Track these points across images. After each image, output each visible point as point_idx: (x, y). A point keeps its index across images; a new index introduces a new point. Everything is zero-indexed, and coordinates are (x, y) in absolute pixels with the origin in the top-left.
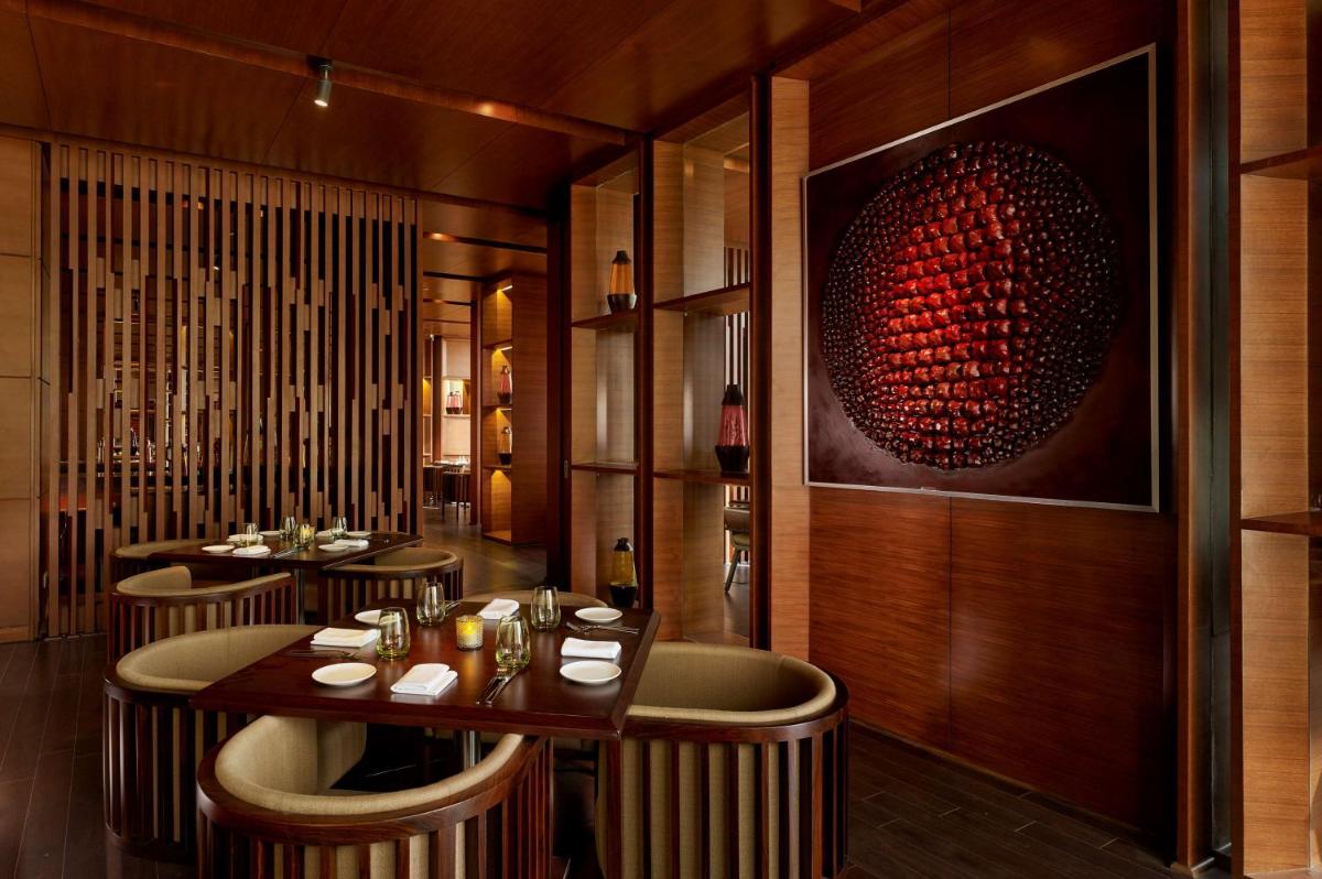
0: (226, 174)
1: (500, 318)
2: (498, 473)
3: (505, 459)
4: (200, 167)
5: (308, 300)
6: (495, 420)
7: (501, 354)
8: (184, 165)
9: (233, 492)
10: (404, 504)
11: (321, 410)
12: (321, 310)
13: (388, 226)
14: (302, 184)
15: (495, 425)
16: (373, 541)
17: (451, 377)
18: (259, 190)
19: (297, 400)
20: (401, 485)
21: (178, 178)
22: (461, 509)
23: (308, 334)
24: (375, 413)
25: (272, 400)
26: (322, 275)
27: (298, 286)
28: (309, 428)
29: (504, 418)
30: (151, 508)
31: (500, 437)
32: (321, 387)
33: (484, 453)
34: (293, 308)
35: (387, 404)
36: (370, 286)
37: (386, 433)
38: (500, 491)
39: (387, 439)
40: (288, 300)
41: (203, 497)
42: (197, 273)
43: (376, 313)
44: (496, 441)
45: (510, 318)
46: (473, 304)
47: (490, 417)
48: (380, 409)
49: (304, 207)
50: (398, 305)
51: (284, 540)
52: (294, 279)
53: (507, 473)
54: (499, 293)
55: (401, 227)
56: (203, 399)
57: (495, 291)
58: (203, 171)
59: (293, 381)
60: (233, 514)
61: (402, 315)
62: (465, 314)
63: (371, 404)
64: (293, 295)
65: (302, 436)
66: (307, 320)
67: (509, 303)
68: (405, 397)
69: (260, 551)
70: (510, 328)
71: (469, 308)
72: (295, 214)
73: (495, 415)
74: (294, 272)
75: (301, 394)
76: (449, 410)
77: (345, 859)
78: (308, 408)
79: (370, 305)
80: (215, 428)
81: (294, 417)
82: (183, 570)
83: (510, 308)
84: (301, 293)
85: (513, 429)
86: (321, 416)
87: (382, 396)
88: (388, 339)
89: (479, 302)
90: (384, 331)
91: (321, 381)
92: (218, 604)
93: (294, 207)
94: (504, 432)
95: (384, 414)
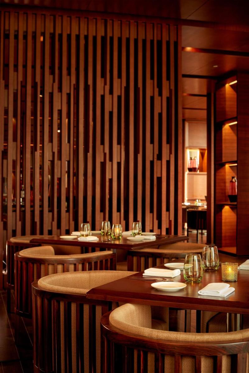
0: (65, 18)
1: (228, 103)
2: (227, 208)
3: (233, 198)
4: (50, 15)
5: (111, 92)
6: (225, 172)
7: (229, 128)
8: (42, 15)
9: (68, 211)
10: (170, 221)
11: (119, 161)
12: (119, 98)
13: (160, 43)
14: (108, 20)
15: (224, 176)
16: (159, 237)
17: (190, 147)
18: (83, 25)
19: (105, 154)
20: (168, 209)
21: (39, 22)
22: (199, 236)
23: (111, 113)
24: (152, 163)
25: (90, 155)
26: (120, 76)
27: (105, 84)
28: (112, 172)
29: (231, 171)
30: (23, 219)
31: (228, 185)
32: (119, 146)
33: (217, 195)
34: (103, 97)
35: (160, 157)
36: (149, 81)
37: (159, 176)
38: (227, 220)
39: (160, 180)
40: (99, 93)
41: (51, 213)
42: (48, 78)
43: (152, 99)
44: (225, 186)
45: (236, 103)
46: (208, 96)
47: (221, 170)
48: (155, 160)
49: (109, 34)
50: (165, 93)
51: (104, 235)
52: (103, 79)
53: (233, 208)
54: (227, 86)
55: (168, 43)
56: (51, 154)
57: (224, 85)
58: (52, 17)
59: (103, 143)
60: (67, 224)
61: (169, 100)
62: (203, 103)
63: (149, 158)
64: (103, 89)
65: (108, 177)
66: (111, 104)
67: (235, 93)
68: (171, 153)
69: (93, 239)
70: (235, 110)
71: (205, 98)
72: (104, 39)
73: (225, 169)
74: (103, 75)
75: (107, 151)
76: (190, 170)
77: (186, 365)
78: (111, 160)
79: (149, 94)
80: (58, 172)
81: (103, 165)
82: (50, 248)
83: (235, 96)
84: (107, 87)
85: (237, 179)
86: (119, 164)
87: (156, 152)
88: (160, 115)
89: (212, 94)
90: (157, 111)
91: (119, 143)
92: (75, 265)
93: (103, 35)
94: (232, 182)
95: (157, 163)
